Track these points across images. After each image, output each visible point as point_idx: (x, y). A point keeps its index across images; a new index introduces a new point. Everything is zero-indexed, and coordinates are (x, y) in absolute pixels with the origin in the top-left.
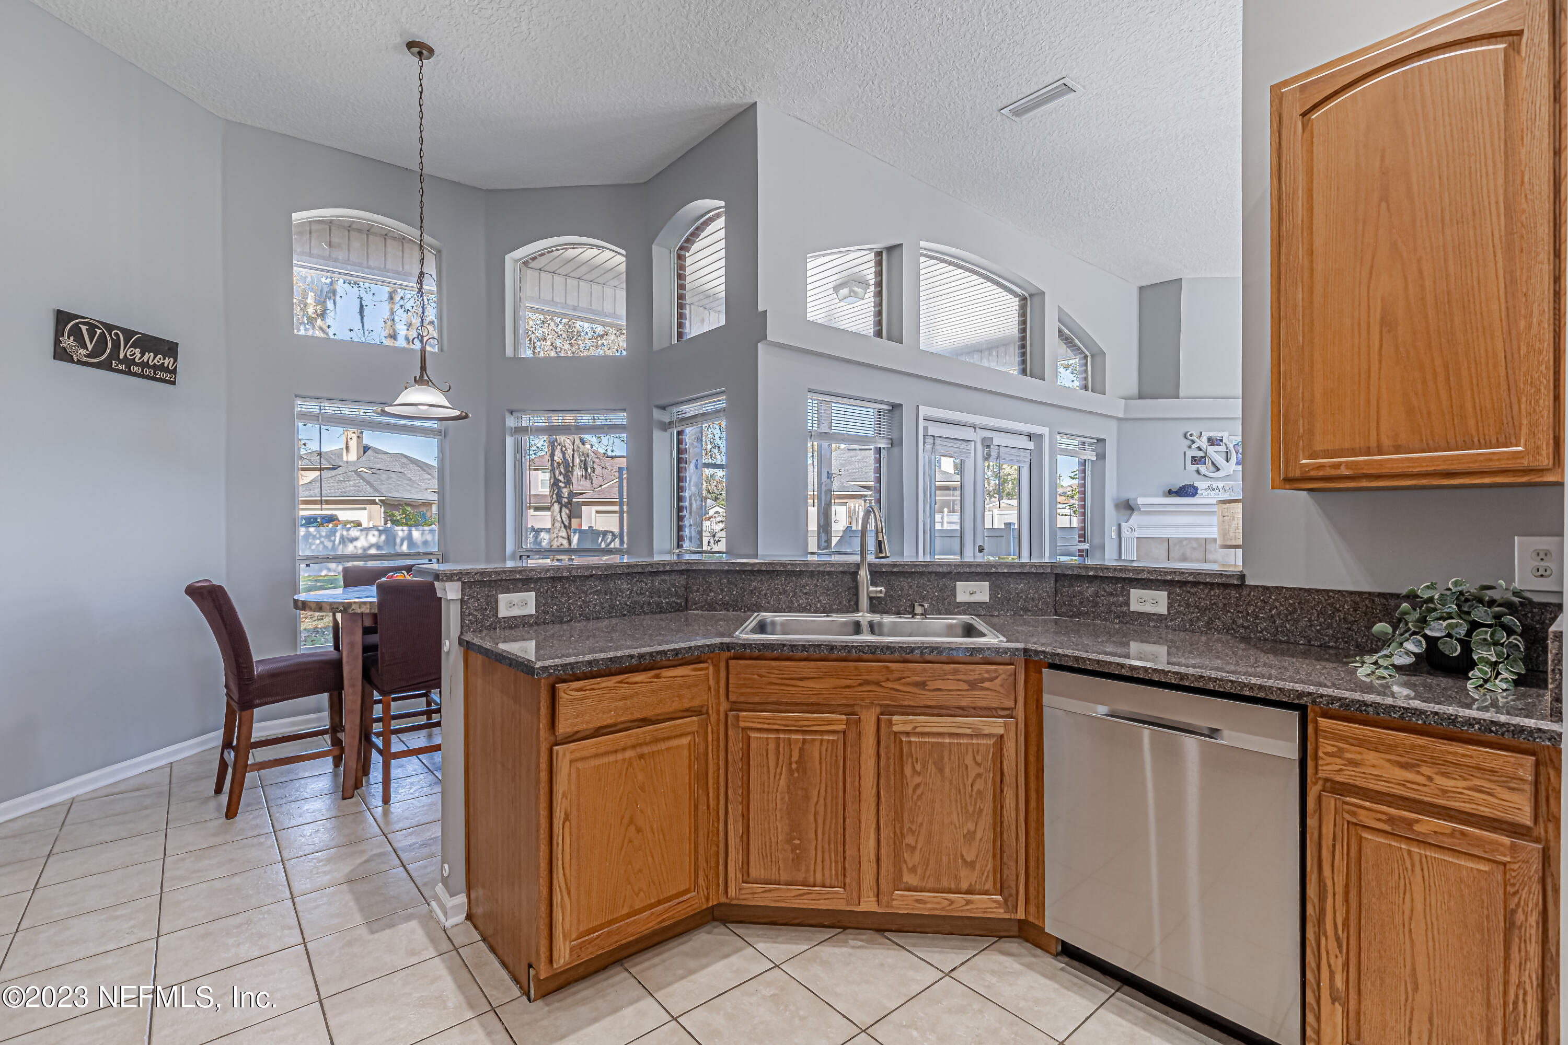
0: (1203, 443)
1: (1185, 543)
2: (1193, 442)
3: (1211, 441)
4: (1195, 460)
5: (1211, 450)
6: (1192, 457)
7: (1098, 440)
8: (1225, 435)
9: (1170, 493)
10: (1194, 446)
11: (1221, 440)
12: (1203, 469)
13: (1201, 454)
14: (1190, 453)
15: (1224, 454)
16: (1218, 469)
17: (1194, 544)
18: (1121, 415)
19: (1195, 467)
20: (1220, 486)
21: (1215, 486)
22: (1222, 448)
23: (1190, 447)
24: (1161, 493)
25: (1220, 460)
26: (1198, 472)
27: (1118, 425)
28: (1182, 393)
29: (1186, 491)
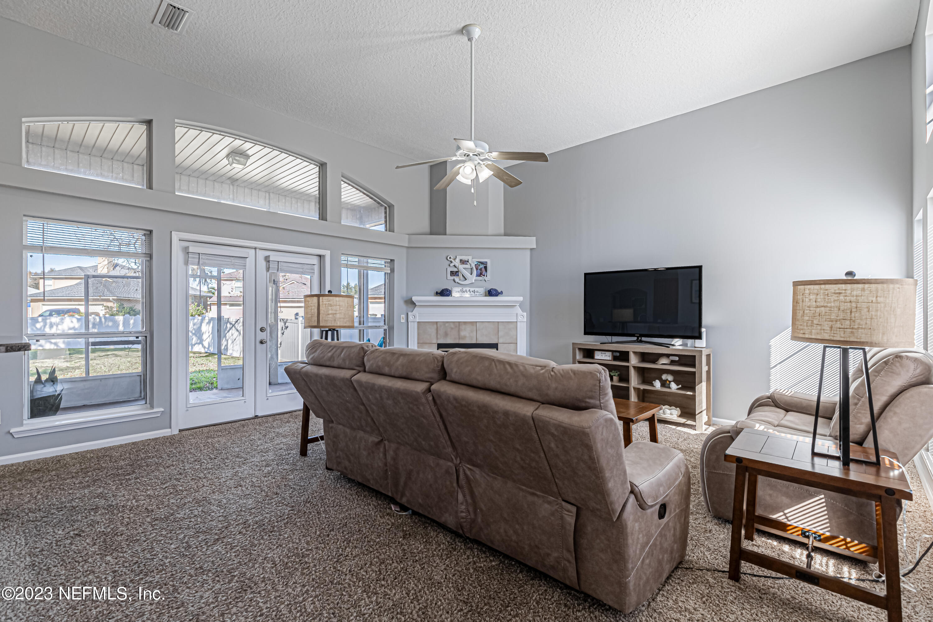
0: (457, 263)
1: (447, 325)
2: (451, 262)
3: (463, 262)
5: (461, 267)
6: (451, 272)
7: (391, 260)
8: (470, 258)
9: (437, 294)
10: (452, 265)
11: (468, 261)
12: (457, 279)
13: (456, 270)
14: (450, 270)
15: (470, 270)
16: (466, 279)
17: (452, 326)
18: (407, 245)
19: (452, 278)
20: (468, 289)
21: (464, 289)
22: (468, 266)
23: (449, 265)
24: (432, 294)
25: (467, 274)
26: (454, 281)
27: (404, 250)
28: (447, 233)
29: (445, 293)
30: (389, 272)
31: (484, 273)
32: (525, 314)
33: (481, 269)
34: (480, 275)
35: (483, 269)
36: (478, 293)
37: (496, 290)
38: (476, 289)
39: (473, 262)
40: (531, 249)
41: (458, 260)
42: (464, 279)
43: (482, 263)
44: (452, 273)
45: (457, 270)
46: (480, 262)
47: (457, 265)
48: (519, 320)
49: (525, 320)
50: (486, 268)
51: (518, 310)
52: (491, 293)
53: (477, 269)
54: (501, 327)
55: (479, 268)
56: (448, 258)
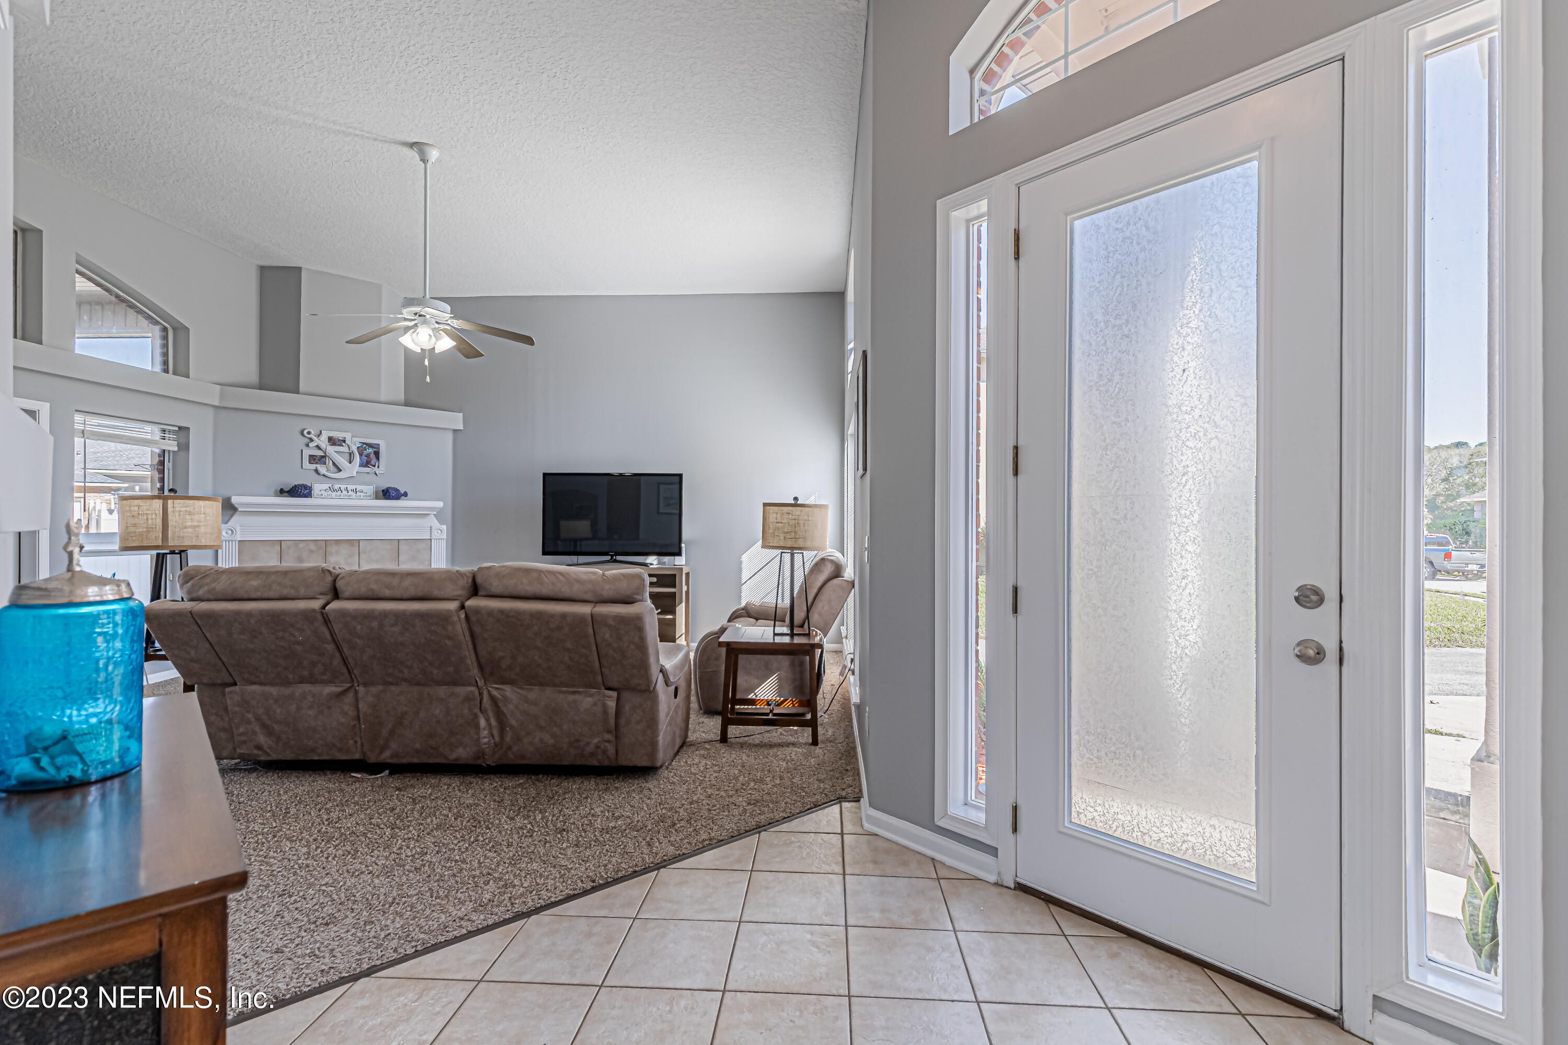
0: (323, 442)
1: (301, 545)
2: (311, 440)
3: (332, 441)
4: (314, 460)
5: (331, 450)
6: (310, 456)
7: (180, 428)
8: (348, 436)
9: (282, 492)
10: (311, 445)
11: (344, 441)
12: (322, 469)
13: (320, 453)
14: (307, 452)
15: (347, 456)
16: (340, 470)
17: (313, 547)
18: (216, 403)
19: (313, 466)
20: (343, 487)
21: (336, 487)
22: (344, 449)
23: (307, 445)
24: (272, 492)
25: (342, 461)
26: (316, 471)
27: (210, 412)
28: (302, 389)
29: (298, 491)
30: (176, 449)
31: (374, 461)
32: (444, 527)
33: (368, 456)
34: (366, 464)
35: (372, 456)
36: (362, 494)
37: (396, 490)
38: (359, 488)
39: (354, 443)
40: (455, 431)
41: (324, 437)
42: (335, 470)
43: (370, 445)
44: (313, 459)
45: (323, 454)
46: (364, 443)
47: (323, 445)
48: (433, 537)
49: (445, 536)
50: (377, 454)
51: (435, 523)
52: (387, 494)
53: (361, 455)
54: (403, 548)
55: (366, 452)
56: (305, 432)
